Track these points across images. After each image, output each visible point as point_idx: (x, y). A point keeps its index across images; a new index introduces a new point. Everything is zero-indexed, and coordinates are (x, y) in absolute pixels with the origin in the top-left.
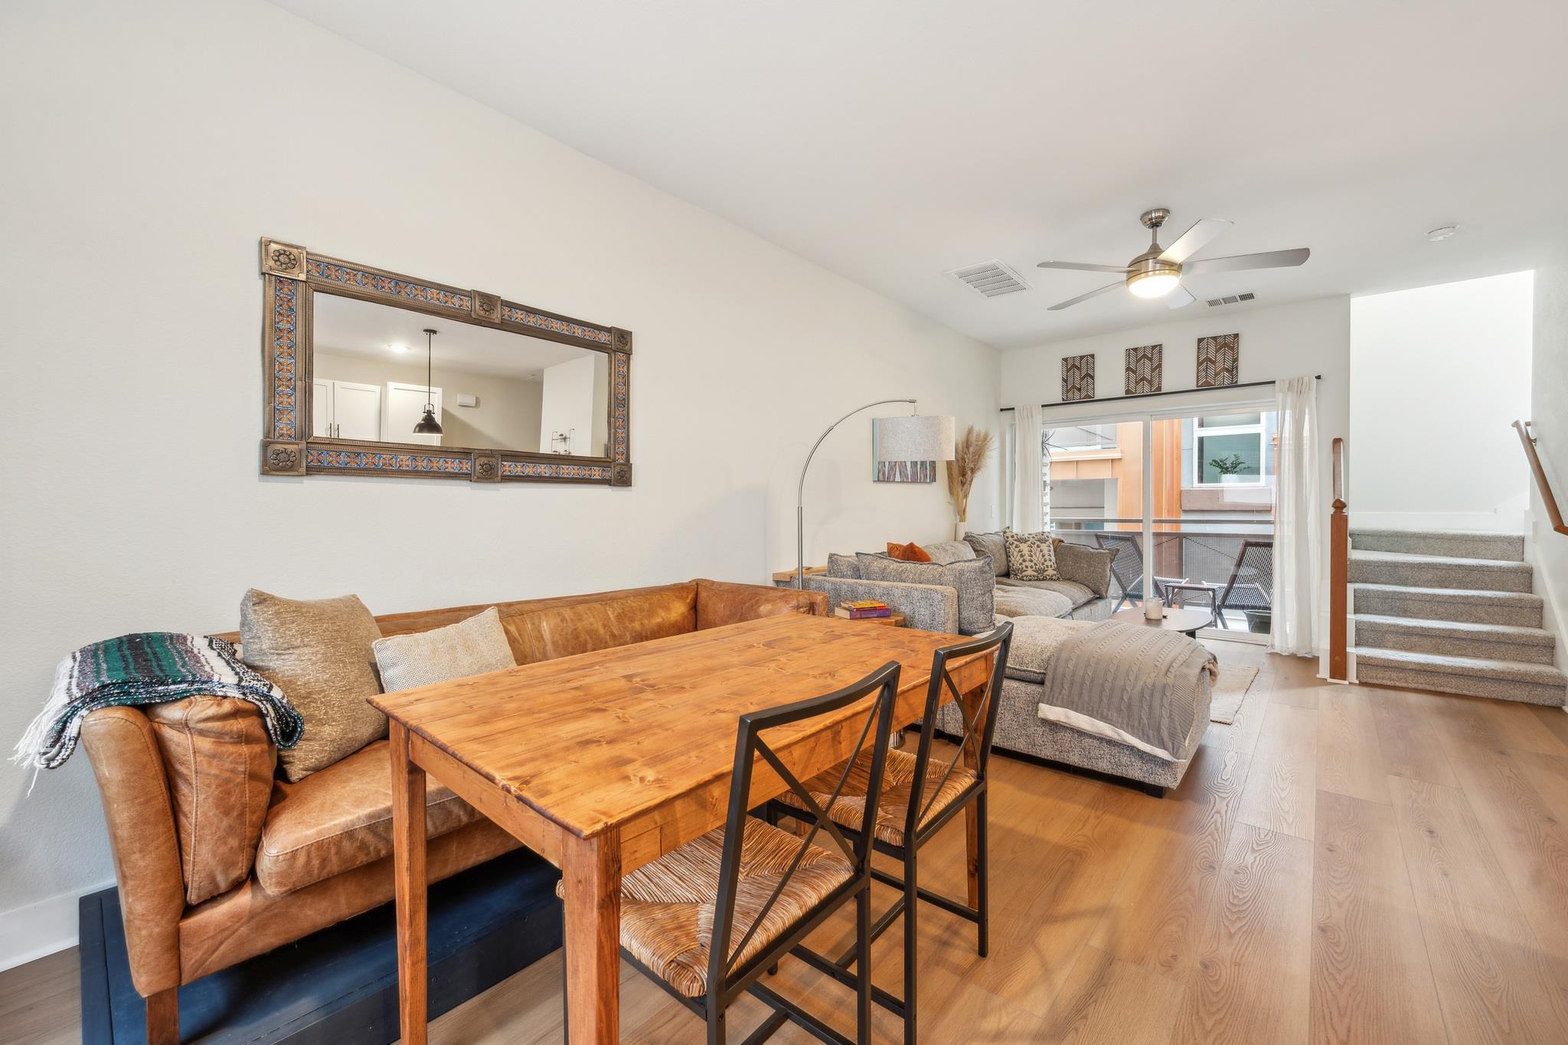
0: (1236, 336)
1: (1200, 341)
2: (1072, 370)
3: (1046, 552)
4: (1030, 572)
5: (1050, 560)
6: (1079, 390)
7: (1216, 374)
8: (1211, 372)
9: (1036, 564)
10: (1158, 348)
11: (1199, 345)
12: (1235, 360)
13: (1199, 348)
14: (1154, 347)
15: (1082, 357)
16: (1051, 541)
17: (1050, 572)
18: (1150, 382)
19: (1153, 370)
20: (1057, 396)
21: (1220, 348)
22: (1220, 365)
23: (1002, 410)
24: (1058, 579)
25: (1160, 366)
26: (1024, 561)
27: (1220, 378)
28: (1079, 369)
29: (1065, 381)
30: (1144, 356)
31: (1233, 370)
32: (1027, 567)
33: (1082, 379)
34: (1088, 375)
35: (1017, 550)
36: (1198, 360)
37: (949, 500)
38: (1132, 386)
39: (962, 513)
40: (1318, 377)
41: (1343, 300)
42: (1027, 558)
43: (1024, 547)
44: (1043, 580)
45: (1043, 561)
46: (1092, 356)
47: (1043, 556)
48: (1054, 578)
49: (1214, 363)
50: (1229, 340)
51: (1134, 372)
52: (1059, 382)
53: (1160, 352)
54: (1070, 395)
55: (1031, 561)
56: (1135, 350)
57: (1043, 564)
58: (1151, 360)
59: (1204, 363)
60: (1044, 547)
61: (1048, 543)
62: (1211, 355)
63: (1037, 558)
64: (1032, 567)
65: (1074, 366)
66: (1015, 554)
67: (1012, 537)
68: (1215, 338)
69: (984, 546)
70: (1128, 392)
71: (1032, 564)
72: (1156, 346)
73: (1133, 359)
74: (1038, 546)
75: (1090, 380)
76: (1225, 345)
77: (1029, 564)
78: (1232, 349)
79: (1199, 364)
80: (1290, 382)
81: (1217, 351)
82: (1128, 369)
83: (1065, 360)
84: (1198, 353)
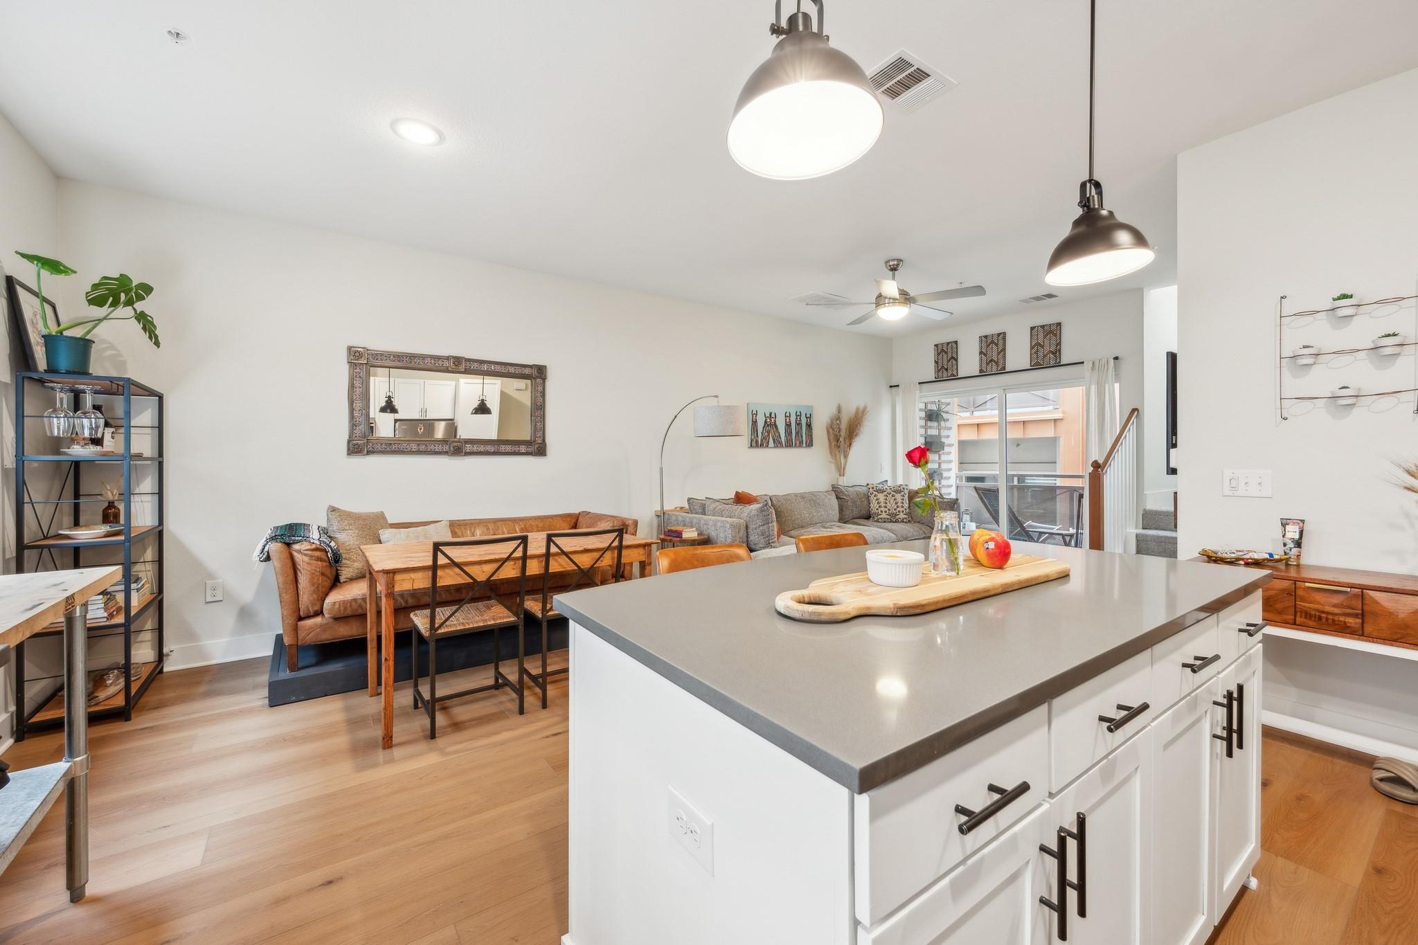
0: (1059, 324)
1: (1032, 329)
2: (941, 355)
3: (899, 500)
4: (884, 515)
5: (903, 507)
6: (947, 370)
7: (1044, 356)
8: (1041, 354)
9: (889, 510)
10: (1002, 336)
11: (1031, 333)
12: (1059, 344)
13: (1031, 335)
14: (999, 335)
15: (948, 344)
16: (907, 492)
17: (902, 516)
18: (997, 363)
19: (998, 354)
20: (931, 375)
21: (1047, 335)
22: (1047, 349)
23: (891, 387)
24: (909, 521)
25: (1004, 350)
26: (880, 507)
27: (1047, 359)
28: (946, 353)
29: (936, 362)
30: (992, 342)
31: (1057, 352)
32: (882, 512)
33: (948, 361)
34: (952, 358)
35: (875, 498)
36: (1031, 344)
37: (831, 460)
38: (984, 365)
39: (841, 471)
40: (1116, 358)
41: (1137, 293)
42: (882, 504)
43: (881, 497)
44: (896, 522)
45: (895, 507)
46: (956, 342)
47: (896, 503)
48: (905, 520)
49: (1042, 347)
50: (1053, 328)
51: (985, 355)
52: (933, 364)
53: (1004, 339)
54: (940, 374)
55: (886, 507)
56: (986, 337)
57: (895, 510)
58: (997, 345)
59: (1035, 347)
60: (898, 497)
61: (903, 493)
62: (1040, 341)
63: (891, 505)
64: (886, 512)
65: (943, 350)
66: (874, 501)
67: (873, 488)
68: (1043, 327)
69: (845, 495)
70: (981, 371)
71: (887, 509)
72: (1001, 334)
73: (984, 345)
74: (893, 496)
75: (954, 362)
76: (1051, 332)
77: (883, 509)
78: (1055, 335)
79: (1032, 348)
80: (1093, 363)
81: (1045, 337)
82: (981, 353)
83: (936, 346)
84: (1031, 338)
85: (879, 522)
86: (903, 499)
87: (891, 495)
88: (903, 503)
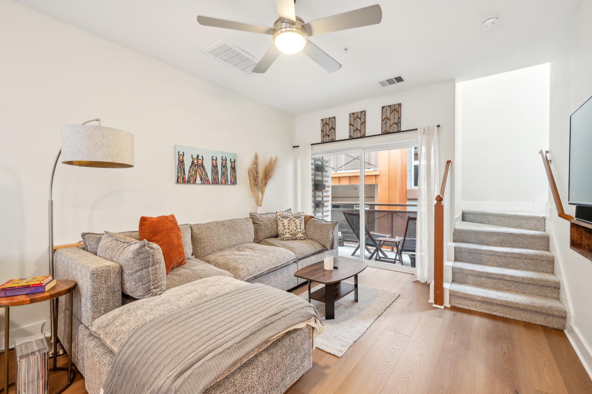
0: (400, 105)
1: (383, 108)
2: (325, 126)
3: (298, 224)
4: (287, 235)
5: (300, 228)
6: (329, 136)
7: (391, 126)
8: (388, 125)
9: (291, 231)
10: (363, 113)
11: (382, 110)
12: (400, 118)
13: (382, 112)
14: (362, 112)
15: (330, 119)
16: (303, 217)
17: (300, 235)
18: (360, 131)
19: (361, 125)
20: (319, 139)
21: (392, 112)
22: (392, 121)
23: (294, 147)
24: (305, 239)
25: (365, 122)
26: (285, 229)
27: (392, 128)
28: (328, 125)
29: (322, 131)
30: (357, 117)
31: (398, 123)
32: (286, 232)
33: (330, 130)
34: (332, 128)
35: (282, 223)
36: (382, 118)
37: (252, 195)
38: (352, 133)
39: (259, 203)
40: (438, 126)
41: (451, 82)
42: (286, 227)
43: (286, 221)
44: (296, 239)
45: (295, 229)
46: (334, 118)
47: (296, 226)
48: (302, 238)
49: (389, 120)
50: (397, 107)
51: (353, 126)
52: (320, 132)
53: (365, 115)
54: (325, 138)
55: (289, 229)
56: (353, 114)
57: (295, 231)
58: (360, 119)
59: (385, 120)
60: (298, 221)
61: (300, 218)
62: (388, 116)
63: (293, 227)
64: (289, 232)
65: (326, 123)
66: (281, 225)
67: (280, 215)
68: (390, 106)
69: (260, 221)
70: (350, 136)
71: (289, 231)
72: (363, 111)
73: (352, 119)
74: (294, 221)
75: (333, 131)
76: (395, 110)
77: (287, 231)
78: (398, 112)
79: (383, 121)
80: (424, 129)
81: (391, 113)
82: (350, 124)
83: (322, 120)
84: (382, 114)
85: (284, 240)
86: (301, 223)
87: (292, 220)
88: (301, 226)
